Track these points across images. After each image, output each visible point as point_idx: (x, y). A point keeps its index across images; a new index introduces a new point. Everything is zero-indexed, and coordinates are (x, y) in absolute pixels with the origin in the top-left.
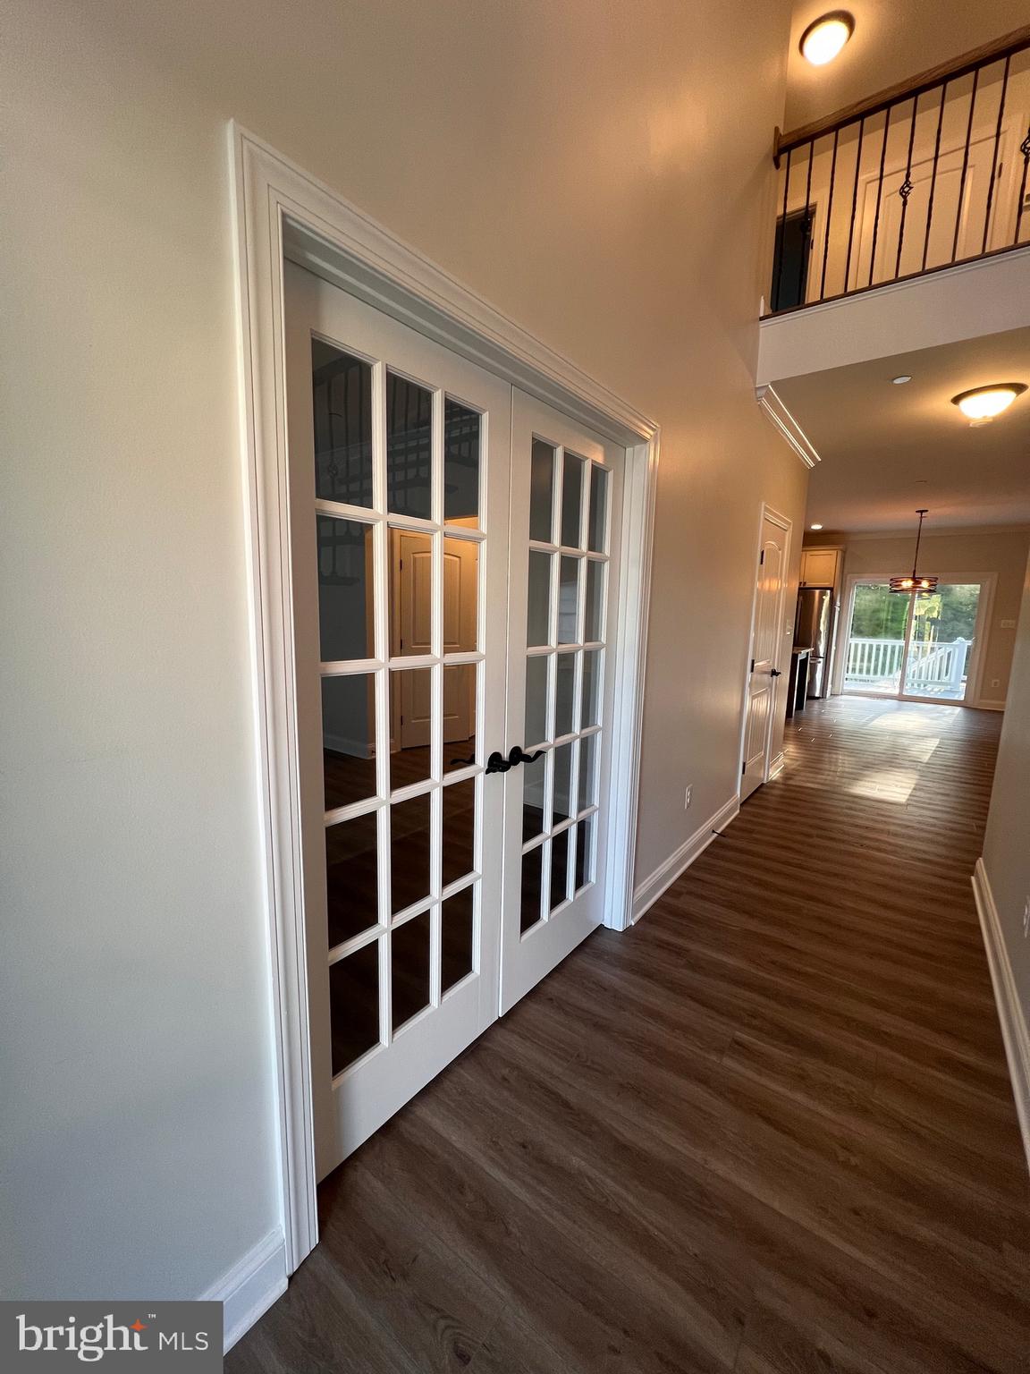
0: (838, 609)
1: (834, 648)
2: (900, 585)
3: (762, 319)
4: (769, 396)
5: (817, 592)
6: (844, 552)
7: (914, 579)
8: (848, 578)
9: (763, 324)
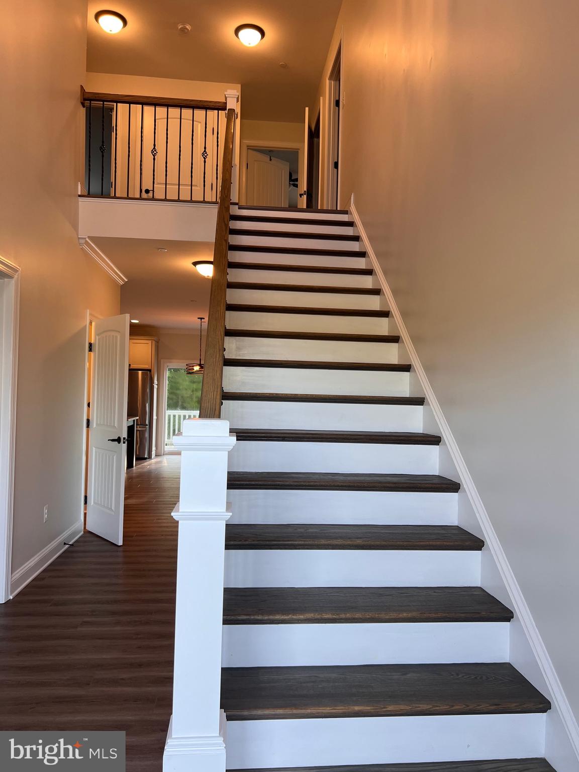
0: (156, 386)
1: (155, 417)
2: (193, 369)
3: (80, 196)
4: (87, 243)
5: (140, 372)
6: (157, 342)
7: (200, 365)
8: (162, 362)
9: (81, 199)
